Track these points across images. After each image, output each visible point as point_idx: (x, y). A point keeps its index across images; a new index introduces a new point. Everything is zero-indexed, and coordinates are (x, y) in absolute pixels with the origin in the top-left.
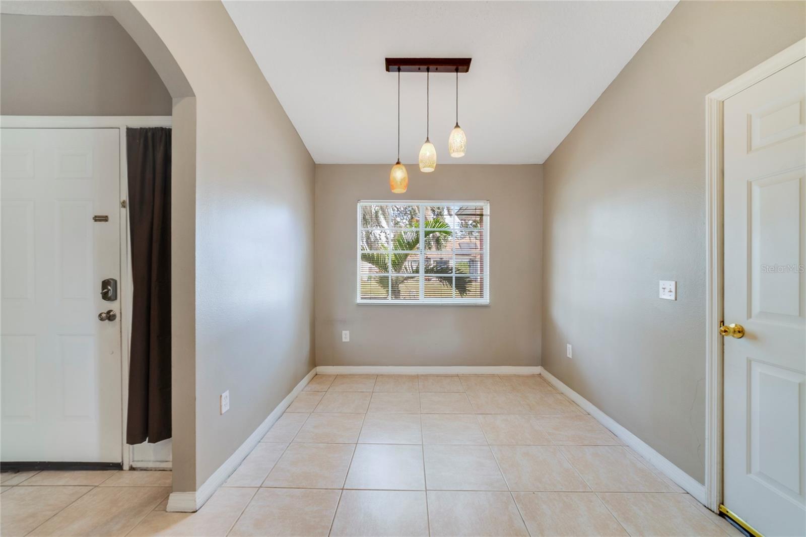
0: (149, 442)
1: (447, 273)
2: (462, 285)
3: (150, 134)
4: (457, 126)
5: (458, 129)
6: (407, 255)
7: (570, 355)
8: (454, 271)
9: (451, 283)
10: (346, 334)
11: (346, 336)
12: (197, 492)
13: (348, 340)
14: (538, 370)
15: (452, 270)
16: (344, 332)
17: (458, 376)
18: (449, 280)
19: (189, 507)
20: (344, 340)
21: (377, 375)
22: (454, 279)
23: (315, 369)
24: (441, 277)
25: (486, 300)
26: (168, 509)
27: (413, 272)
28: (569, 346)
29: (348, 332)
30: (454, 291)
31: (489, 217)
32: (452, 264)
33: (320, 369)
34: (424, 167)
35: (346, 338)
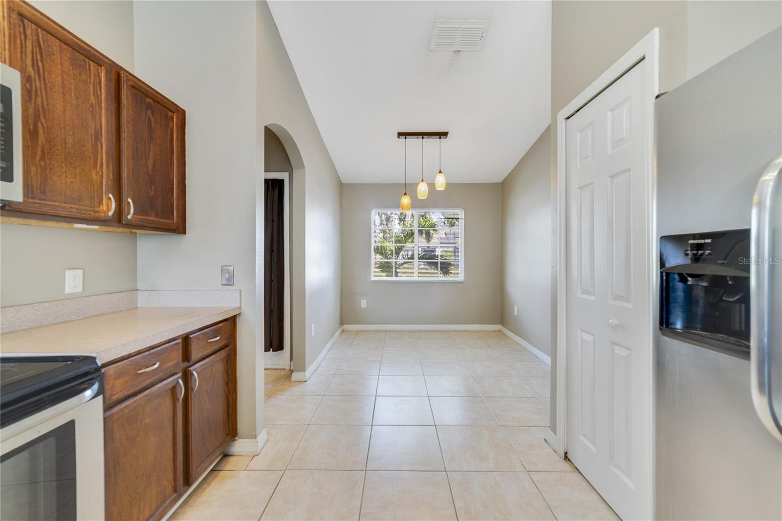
0: (273, 351)
1: (434, 259)
2: (445, 268)
3: (270, 182)
4: (440, 172)
5: (440, 174)
6: (404, 246)
7: (516, 314)
8: (439, 257)
9: (437, 267)
10: (364, 302)
11: (364, 304)
12: (306, 372)
13: (365, 306)
14: (498, 327)
15: (438, 257)
16: (362, 301)
17: (442, 331)
18: (436, 264)
19: (302, 379)
20: (362, 306)
21: (386, 331)
22: (439, 263)
23: (342, 327)
24: (429, 262)
25: (461, 277)
26: (292, 381)
27: (408, 259)
28: (516, 307)
29: (365, 301)
30: (440, 273)
31: (463, 220)
32: (438, 252)
33: (346, 327)
34: (421, 197)
35: (364, 305)
